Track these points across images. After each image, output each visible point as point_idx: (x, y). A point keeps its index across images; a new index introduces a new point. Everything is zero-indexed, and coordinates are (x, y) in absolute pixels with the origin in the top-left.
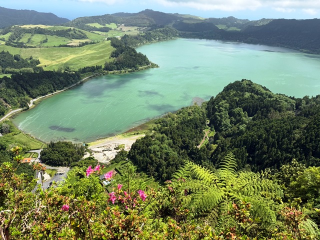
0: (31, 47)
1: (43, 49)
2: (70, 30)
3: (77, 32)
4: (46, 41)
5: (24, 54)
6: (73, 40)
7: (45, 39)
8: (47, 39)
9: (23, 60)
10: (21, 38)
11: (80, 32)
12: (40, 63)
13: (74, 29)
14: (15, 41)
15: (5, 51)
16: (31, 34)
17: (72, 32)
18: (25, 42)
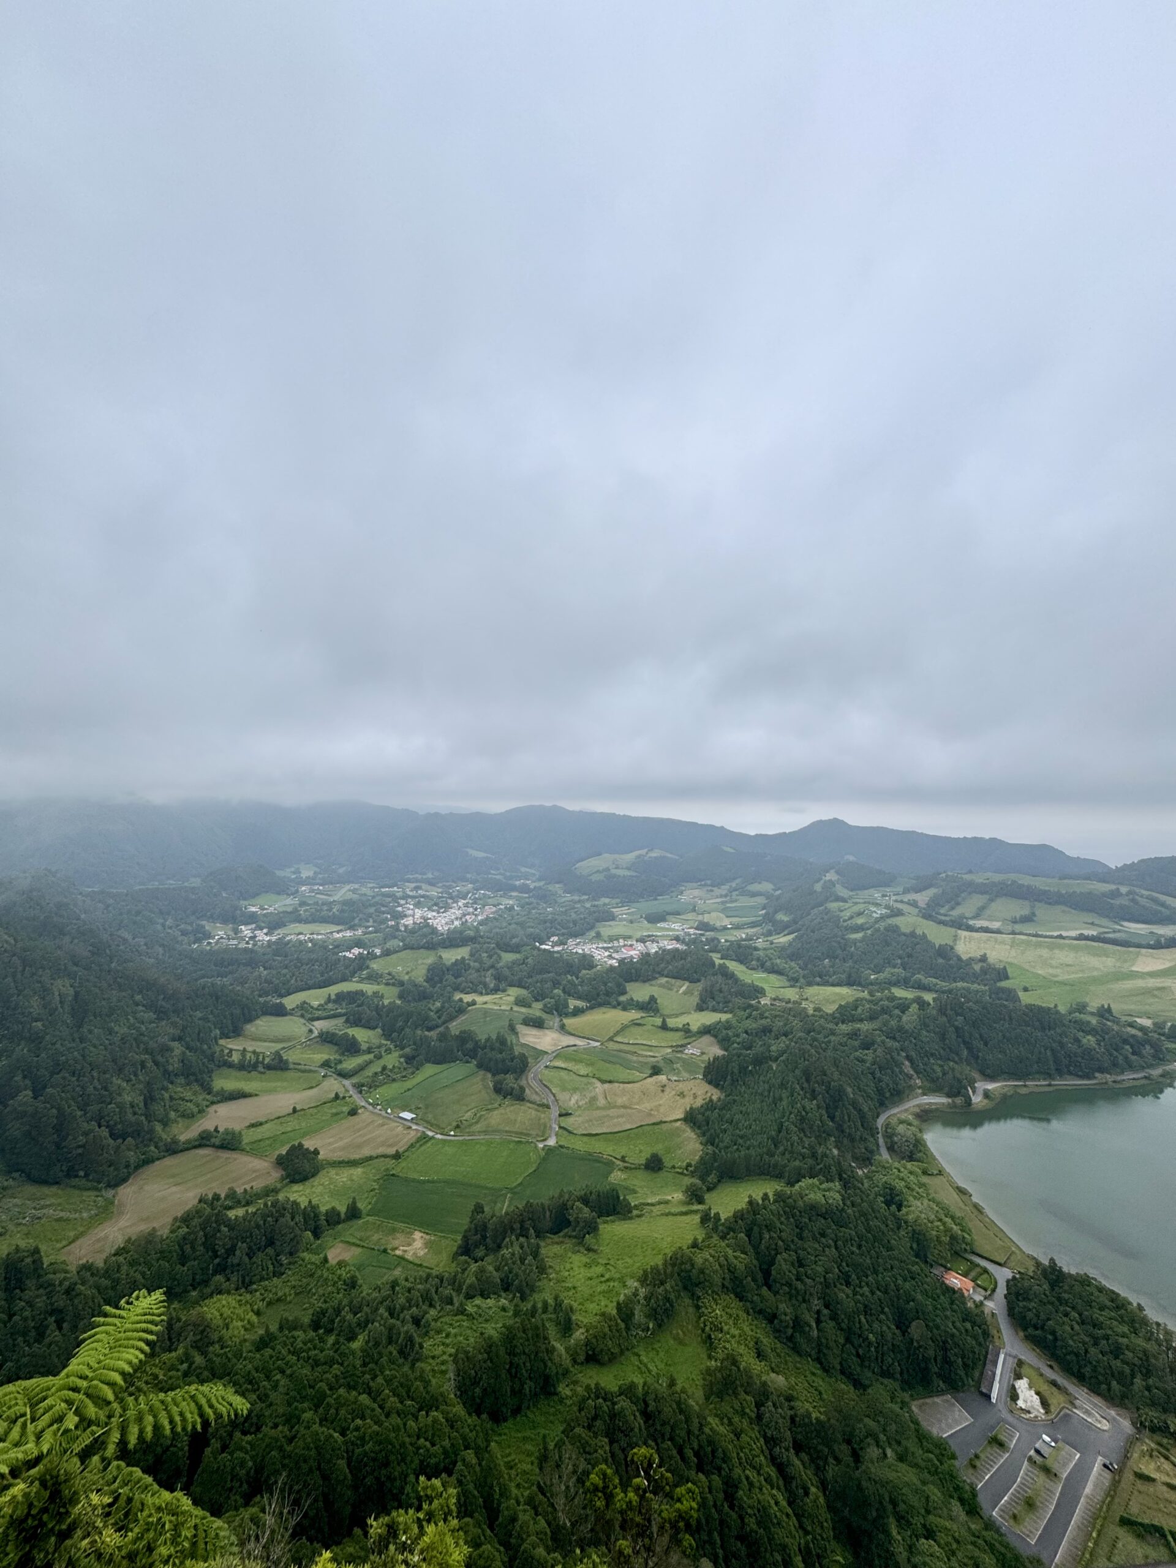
0: (986, 930)
1: (1023, 941)
2: (1115, 894)
3: (1143, 901)
4: (1027, 919)
5: (967, 946)
6: (1126, 924)
7: (1026, 912)
8: (1034, 914)
9: (959, 959)
10: (958, 904)
11: (1155, 901)
12: (1007, 978)
13: (1129, 893)
14: (942, 911)
15: (919, 932)
16: (987, 897)
17: (1124, 901)
18: (967, 915)
